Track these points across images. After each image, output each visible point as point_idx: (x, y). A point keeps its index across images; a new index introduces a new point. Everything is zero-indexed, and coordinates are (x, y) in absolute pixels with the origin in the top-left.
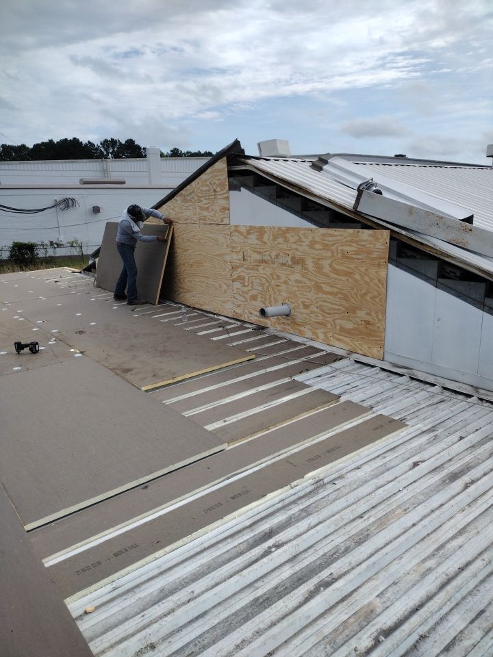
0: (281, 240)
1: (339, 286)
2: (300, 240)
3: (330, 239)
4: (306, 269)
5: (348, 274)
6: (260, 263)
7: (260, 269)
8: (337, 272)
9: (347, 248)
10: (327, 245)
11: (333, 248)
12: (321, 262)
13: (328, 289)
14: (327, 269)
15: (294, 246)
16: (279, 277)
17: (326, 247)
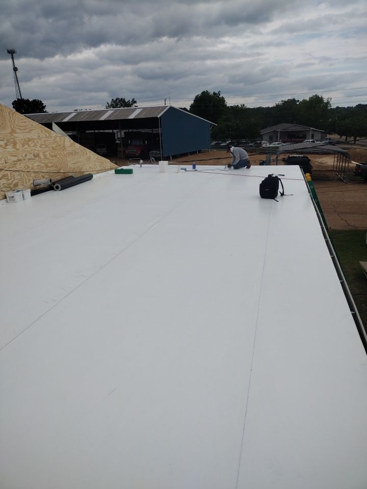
0: (26, 146)
1: (54, 162)
2: (35, 145)
3: (48, 142)
4: (41, 158)
5: (55, 156)
6: (16, 162)
7: (18, 166)
8: (52, 156)
9: (54, 145)
10: (47, 145)
11: (49, 146)
12: (46, 153)
13: (50, 165)
14: (48, 156)
15: (33, 148)
16: (28, 167)
17: (46, 146)
